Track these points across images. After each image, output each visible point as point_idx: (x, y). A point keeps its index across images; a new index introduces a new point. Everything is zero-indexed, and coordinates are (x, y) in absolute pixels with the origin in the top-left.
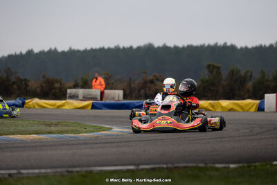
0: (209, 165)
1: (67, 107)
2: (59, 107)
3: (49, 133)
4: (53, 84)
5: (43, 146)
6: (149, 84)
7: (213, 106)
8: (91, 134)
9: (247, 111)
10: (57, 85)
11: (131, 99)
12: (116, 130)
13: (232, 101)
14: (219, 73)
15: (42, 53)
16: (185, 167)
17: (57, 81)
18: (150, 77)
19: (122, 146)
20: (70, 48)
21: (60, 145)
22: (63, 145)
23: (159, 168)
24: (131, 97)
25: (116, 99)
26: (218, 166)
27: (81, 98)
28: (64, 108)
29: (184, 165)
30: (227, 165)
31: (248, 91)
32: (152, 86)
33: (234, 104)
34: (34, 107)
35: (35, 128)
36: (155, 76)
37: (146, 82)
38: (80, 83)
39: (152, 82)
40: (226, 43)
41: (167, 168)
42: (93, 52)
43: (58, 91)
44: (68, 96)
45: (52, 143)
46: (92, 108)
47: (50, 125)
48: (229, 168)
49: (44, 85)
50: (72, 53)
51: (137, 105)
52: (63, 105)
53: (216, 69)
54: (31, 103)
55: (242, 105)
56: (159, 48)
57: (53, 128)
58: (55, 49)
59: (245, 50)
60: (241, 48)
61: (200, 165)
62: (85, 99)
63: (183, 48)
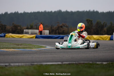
0: (94, 63)
1: (24, 37)
2: (21, 37)
3: (19, 48)
4: (17, 27)
5: (17, 54)
6: (60, 28)
7: (90, 38)
8: (38, 49)
9: (105, 40)
10: (19, 28)
11: (52, 34)
12: (48, 47)
13: (98, 36)
14: (92, 23)
15: (11, 14)
16: (83, 63)
17: (19, 26)
18: (61, 25)
19: (53, 54)
20: (24, 12)
21: (25, 53)
22: (26, 53)
23: (72, 63)
24: (52, 33)
25: (46, 34)
26: (98, 63)
27: (30, 33)
28: (23, 38)
29: (83, 62)
30: (102, 63)
31: (105, 31)
32: (62, 29)
33: (99, 37)
34: (10, 37)
35: (12, 46)
36: (63, 24)
37: (59, 27)
38: (29, 27)
39: (61, 27)
40: (94, 10)
41: (75, 64)
42: (34, 14)
43: (19, 30)
44: (24, 32)
45: (21, 53)
46: (36, 38)
47: (18, 45)
48: (103, 64)
49: (13, 28)
50: (25, 14)
51: (56, 37)
52: (23, 37)
53: (90, 22)
54: (8, 36)
55: (103, 37)
56: (64, 12)
57: (20, 46)
58: (18, 12)
59: (103, 13)
60: (101, 13)
61: (90, 63)
62: (32, 34)
63: (75, 12)
